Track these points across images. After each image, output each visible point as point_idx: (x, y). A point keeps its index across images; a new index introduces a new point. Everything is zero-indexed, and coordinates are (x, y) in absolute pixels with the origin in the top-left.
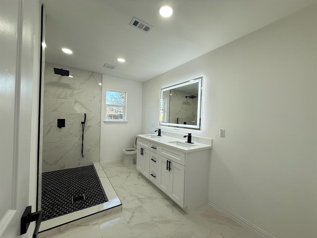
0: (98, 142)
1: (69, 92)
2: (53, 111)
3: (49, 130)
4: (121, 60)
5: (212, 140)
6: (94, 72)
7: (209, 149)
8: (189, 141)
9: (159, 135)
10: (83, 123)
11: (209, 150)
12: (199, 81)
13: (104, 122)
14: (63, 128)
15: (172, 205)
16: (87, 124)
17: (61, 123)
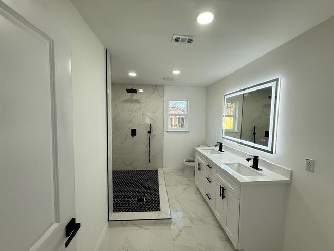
0: (162, 150)
1: (138, 106)
2: (128, 123)
3: (126, 138)
4: (176, 72)
5: (292, 172)
6: (157, 86)
7: (287, 184)
8: (255, 165)
9: (221, 150)
10: (149, 132)
11: (286, 186)
12: (273, 84)
13: (167, 131)
14: (135, 136)
15: (225, 239)
16: (152, 133)
17: (134, 132)
